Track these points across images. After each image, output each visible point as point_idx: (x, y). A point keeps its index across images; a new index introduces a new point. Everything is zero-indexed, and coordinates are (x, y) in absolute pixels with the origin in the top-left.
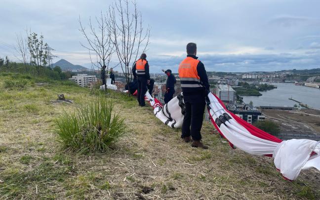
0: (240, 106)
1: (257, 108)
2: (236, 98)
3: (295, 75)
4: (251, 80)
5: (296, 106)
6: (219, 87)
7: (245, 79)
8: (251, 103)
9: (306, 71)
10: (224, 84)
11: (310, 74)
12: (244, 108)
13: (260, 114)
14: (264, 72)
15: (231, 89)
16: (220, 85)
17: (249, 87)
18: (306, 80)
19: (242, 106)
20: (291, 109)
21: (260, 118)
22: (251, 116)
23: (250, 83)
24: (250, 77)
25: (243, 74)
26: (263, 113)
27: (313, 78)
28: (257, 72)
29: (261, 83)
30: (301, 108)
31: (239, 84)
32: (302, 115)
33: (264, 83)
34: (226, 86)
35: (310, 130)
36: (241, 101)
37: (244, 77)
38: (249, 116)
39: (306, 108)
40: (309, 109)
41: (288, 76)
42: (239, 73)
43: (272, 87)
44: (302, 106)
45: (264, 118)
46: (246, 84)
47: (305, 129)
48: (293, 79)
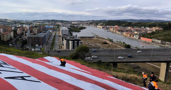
0: (71, 37)
1: (79, 37)
2: (69, 33)
3: (93, 23)
4: (76, 24)
5: (94, 36)
6: (61, 28)
7: (73, 24)
8: (76, 35)
9: (97, 21)
10: (64, 26)
11: (99, 22)
12: (73, 38)
13: (80, 40)
14: (81, 21)
15: (67, 29)
16: (62, 27)
17: (75, 28)
18: (97, 25)
19: (72, 37)
20: (92, 37)
21: (80, 42)
22: (76, 42)
23: (75, 26)
24: (75, 23)
25: (72, 21)
26: (81, 40)
27: (100, 24)
28: (78, 21)
29: (80, 26)
30: (96, 37)
31: (71, 26)
32: (96, 40)
33: (81, 26)
34: (65, 27)
35: (99, 46)
36: (72, 35)
37: (73, 23)
38: (75, 42)
39: (98, 37)
40: (99, 37)
41: (91, 23)
42: (71, 21)
43: (85, 28)
44: (96, 36)
45: (82, 42)
46: (74, 26)
47: (98, 46)
48: (93, 24)
